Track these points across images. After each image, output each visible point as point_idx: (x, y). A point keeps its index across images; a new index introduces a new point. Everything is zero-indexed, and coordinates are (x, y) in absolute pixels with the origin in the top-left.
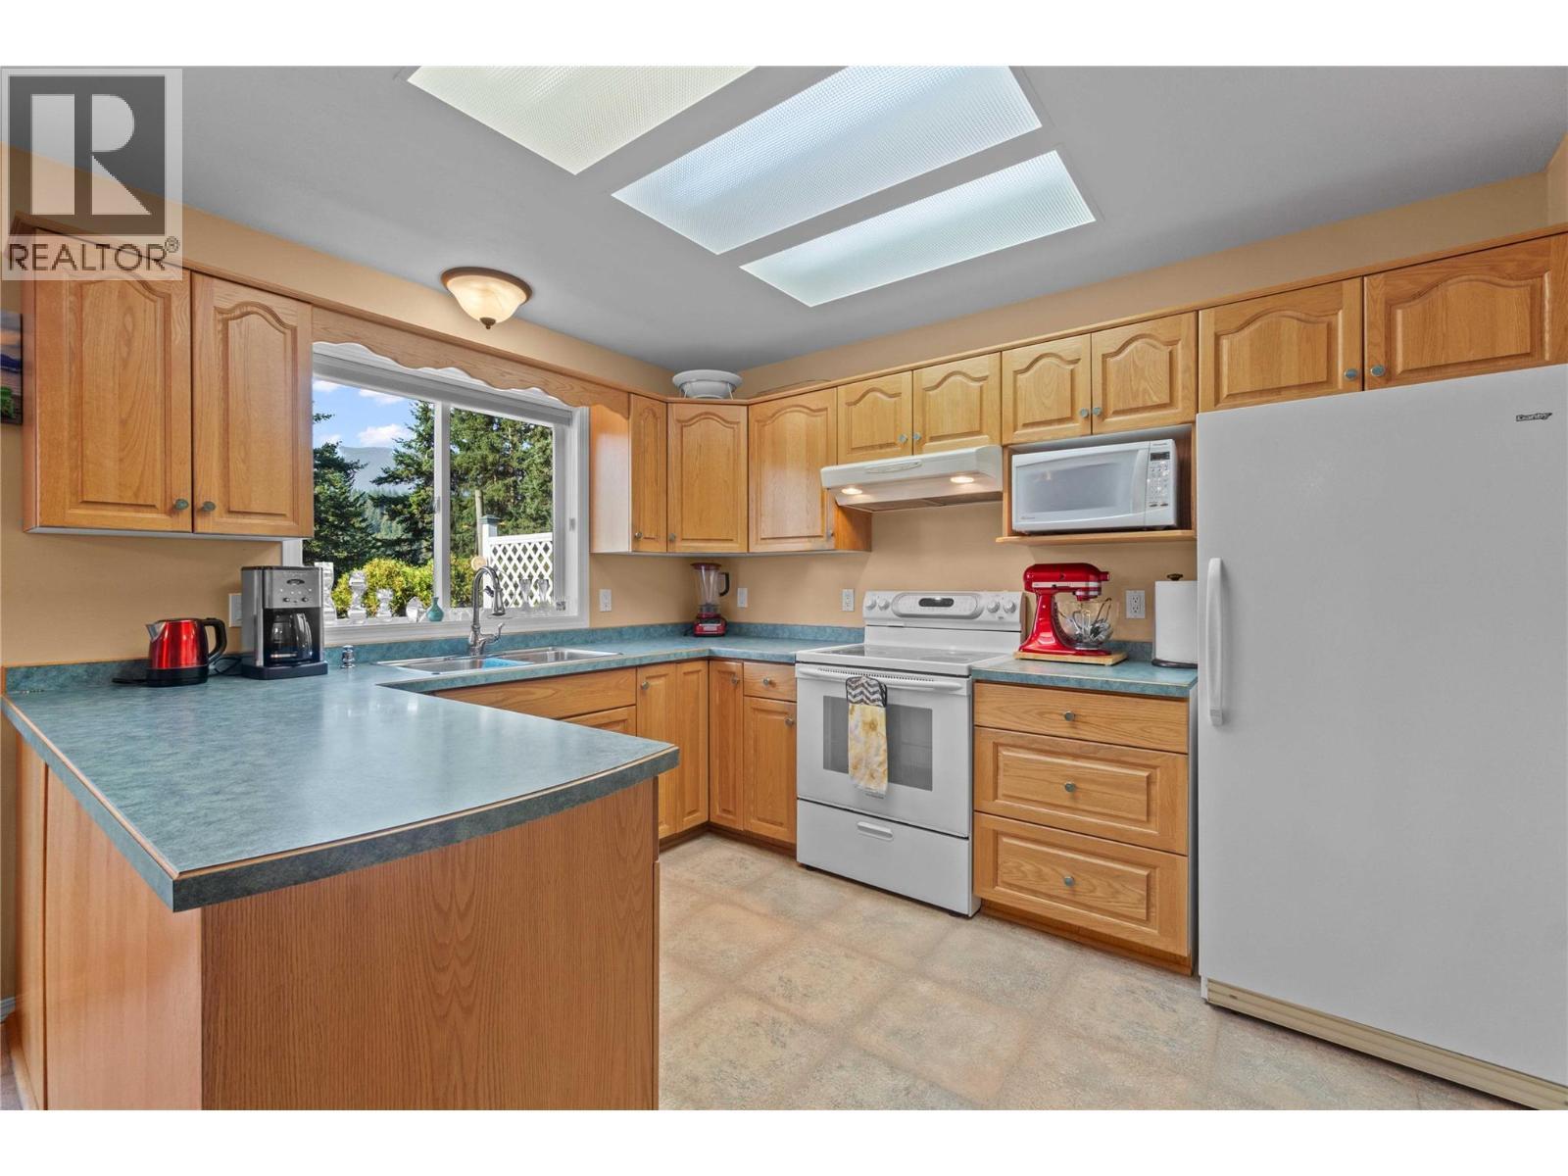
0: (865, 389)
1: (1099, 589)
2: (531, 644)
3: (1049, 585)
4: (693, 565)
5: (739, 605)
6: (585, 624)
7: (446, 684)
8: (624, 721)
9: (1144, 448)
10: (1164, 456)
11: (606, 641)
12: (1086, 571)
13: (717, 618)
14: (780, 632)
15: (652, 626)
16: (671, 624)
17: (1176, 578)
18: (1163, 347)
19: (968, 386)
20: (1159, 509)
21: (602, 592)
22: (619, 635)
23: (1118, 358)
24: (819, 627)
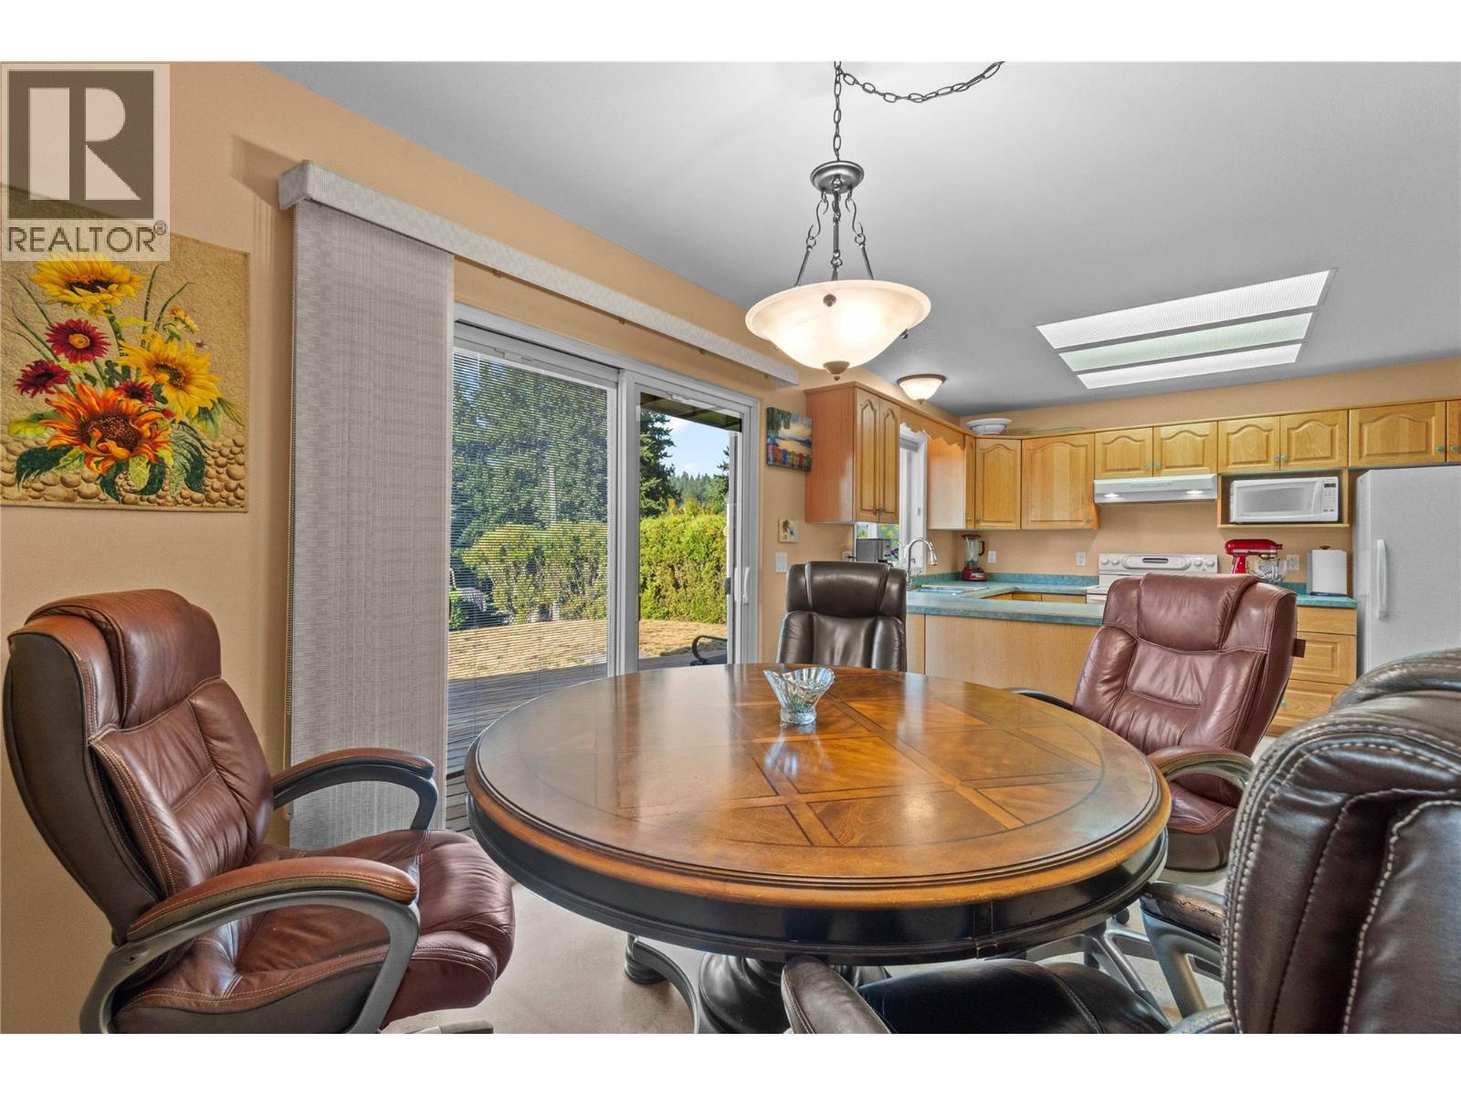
0: (1116, 436)
1: (1276, 554)
3: (1246, 551)
5: (989, 561)
9: (1320, 481)
10: (1333, 485)
12: (1267, 544)
13: (979, 570)
17: (1325, 548)
18: (1326, 427)
19: (1194, 440)
20: (1329, 513)
23: (1299, 430)
24: (1058, 576)
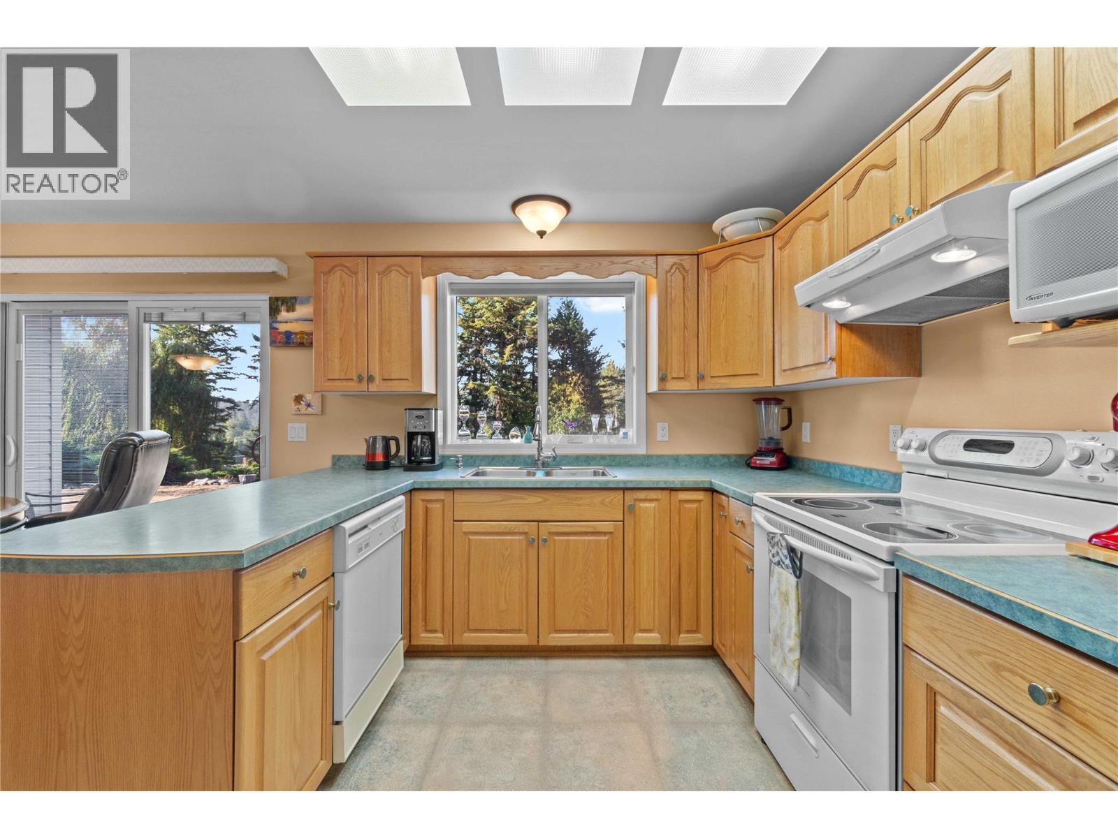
0: (861, 172)
2: (592, 463)
4: (754, 400)
6: (642, 451)
7: (457, 484)
8: (611, 533)
11: (662, 465)
13: (776, 452)
14: (832, 471)
15: (711, 456)
16: (736, 455)
19: (981, 104)
21: (659, 425)
22: (676, 461)
24: (865, 469)
